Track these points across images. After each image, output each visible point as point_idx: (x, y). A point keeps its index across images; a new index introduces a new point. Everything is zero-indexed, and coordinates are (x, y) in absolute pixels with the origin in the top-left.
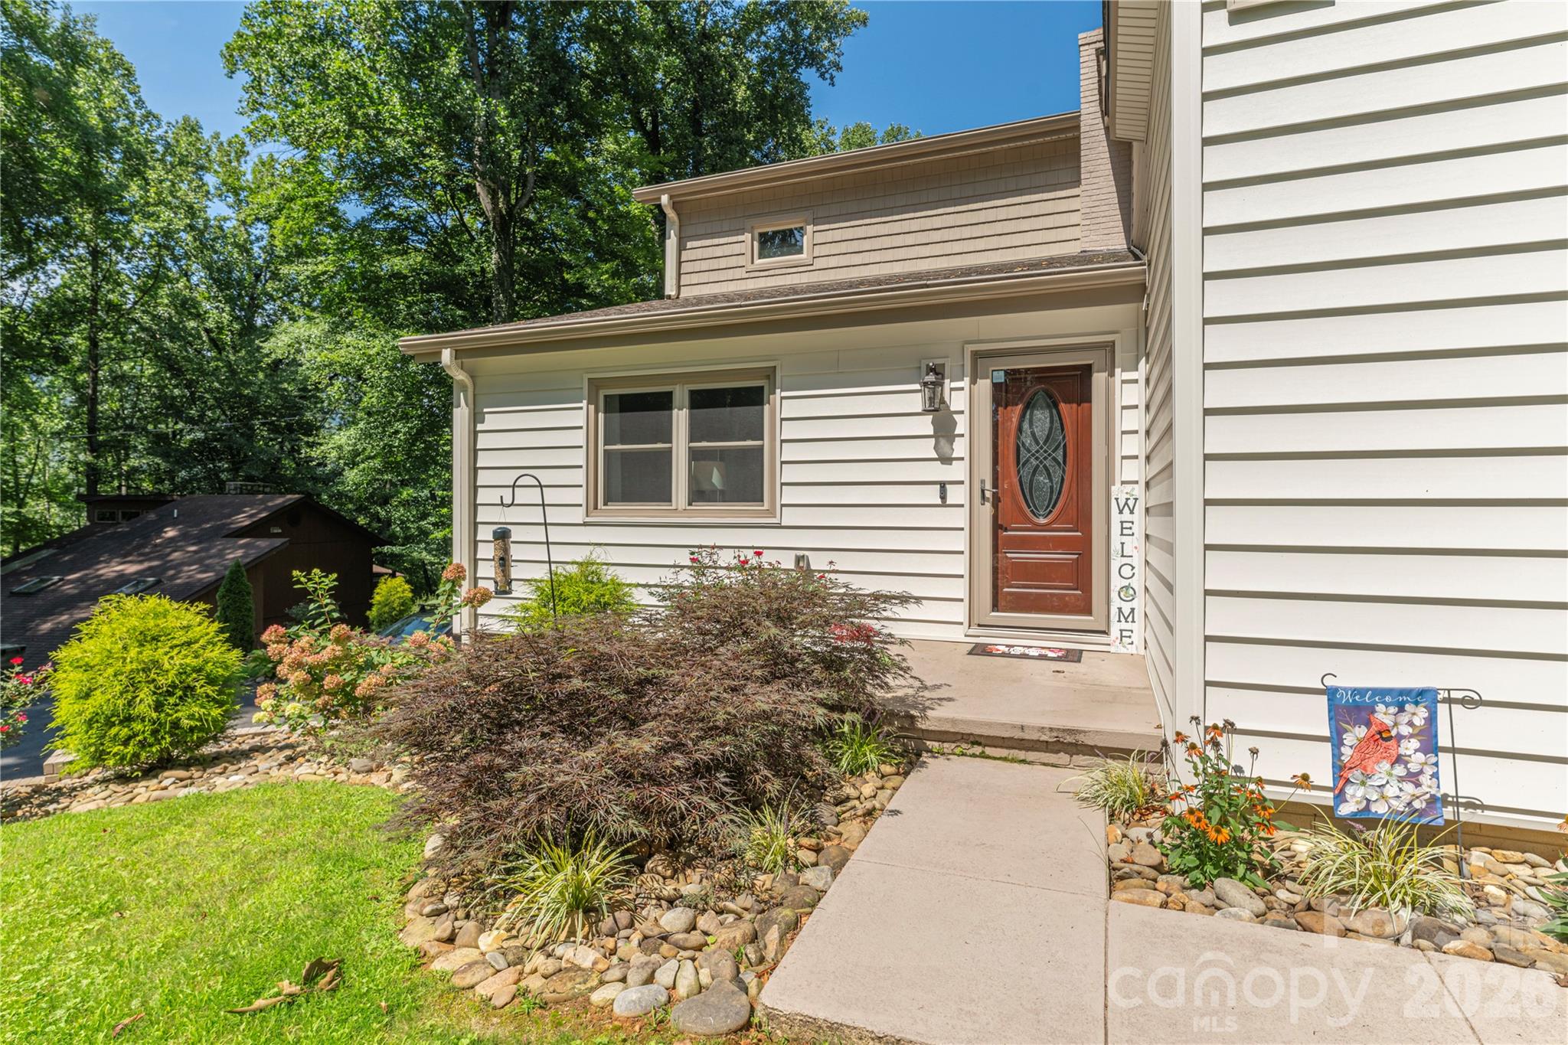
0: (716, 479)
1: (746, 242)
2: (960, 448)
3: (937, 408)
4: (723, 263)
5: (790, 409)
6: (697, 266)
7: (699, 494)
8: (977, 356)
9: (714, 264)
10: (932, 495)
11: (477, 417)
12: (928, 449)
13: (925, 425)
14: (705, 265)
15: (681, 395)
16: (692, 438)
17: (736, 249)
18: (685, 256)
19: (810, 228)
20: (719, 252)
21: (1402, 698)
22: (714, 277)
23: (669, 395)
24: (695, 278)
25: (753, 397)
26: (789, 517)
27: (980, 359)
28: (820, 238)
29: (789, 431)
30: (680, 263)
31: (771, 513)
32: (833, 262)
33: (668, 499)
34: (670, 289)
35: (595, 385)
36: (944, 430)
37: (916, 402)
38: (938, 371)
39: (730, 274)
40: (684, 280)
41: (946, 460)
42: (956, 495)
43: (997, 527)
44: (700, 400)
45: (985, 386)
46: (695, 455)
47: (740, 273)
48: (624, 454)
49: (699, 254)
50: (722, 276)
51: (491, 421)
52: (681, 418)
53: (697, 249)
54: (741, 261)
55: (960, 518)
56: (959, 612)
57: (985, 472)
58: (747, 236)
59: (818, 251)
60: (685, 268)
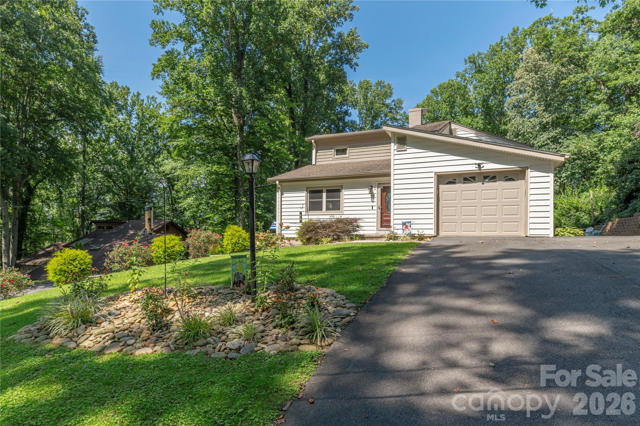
0: (331, 206)
1: (333, 151)
2: (375, 200)
3: (371, 193)
4: (327, 156)
5: (346, 193)
6: (321, 157)
7: (328, 209)
8: (378, 184)
9: (324, 157)
10: (371, 208)
11: (282, 194)
12: (370, 200)
13: (370, 196)
14: (322, 157)
15: (324, 190)
16: (327, 198)
17: (330, 153)
18: (317, 154)
19: (348, 149)
20: (326, 154)
21: (408, 222)
22: (325, 160)
23: (322, 190)
24: (320, 160)
25: (339, 191)
26: (345, 212)
27: (379, 185)
28: (351, 151)
29: (345, 197)
30: (316, 156)
31: (342, 212)
32: (354, 157)
33: (322, 210)
34: (314, 163)
35: (307, 188)
36: (373, 197)
37: (368, 192)
38: (372, 187)
39: (329, 159)
40: (317, 160)
41: (373, 202)
42: (375, 208)
43: (382, 214)
44: (328, 191)
45: (380, 189)
46: (327, 202)
47: (331, 159)
48: (312, 202)
49: (321, 154)
50: (327, 159)
51: (285, 195)
52: (324, 195)
53: (320, 153)
54: (331, 156)
55: (375, 212)
56: (375, 228)
57: (380, 204)
58: (333, 150)
59: (350, 154)
60: (317, 157)
